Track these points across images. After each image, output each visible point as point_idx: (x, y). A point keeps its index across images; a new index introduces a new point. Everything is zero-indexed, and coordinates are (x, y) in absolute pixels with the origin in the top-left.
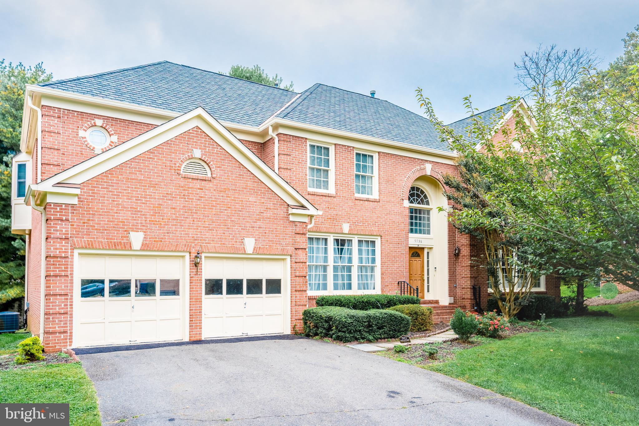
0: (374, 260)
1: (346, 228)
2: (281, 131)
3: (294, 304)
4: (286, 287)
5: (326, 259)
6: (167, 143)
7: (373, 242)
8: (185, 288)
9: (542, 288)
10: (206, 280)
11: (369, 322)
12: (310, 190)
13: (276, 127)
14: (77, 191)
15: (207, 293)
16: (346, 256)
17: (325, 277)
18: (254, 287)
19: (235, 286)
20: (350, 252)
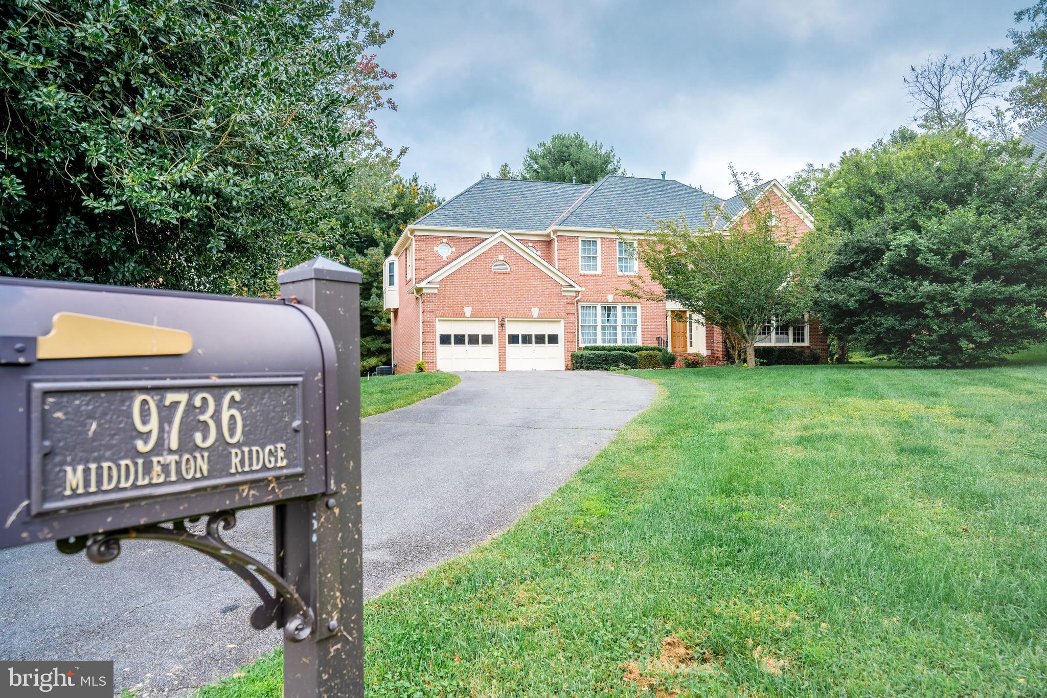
0: (636, 321)
1: (610, 298)
2: (559, 234)
3: (567, 350)
4: (561, 339)
5: (596, 321)
6: (483, 253)
7: (635, 308)
8: (496, 340)
9: (807, 343)
10: (509, 336)
11: (606, 357)
12: (582, 272)
13: (555, 232)
14: (437, 286)
15: (510, 343)
16: (611, 318)
17: (595, 334)
18: (540, 339)
19: (527, 339)
20: (616, 315)
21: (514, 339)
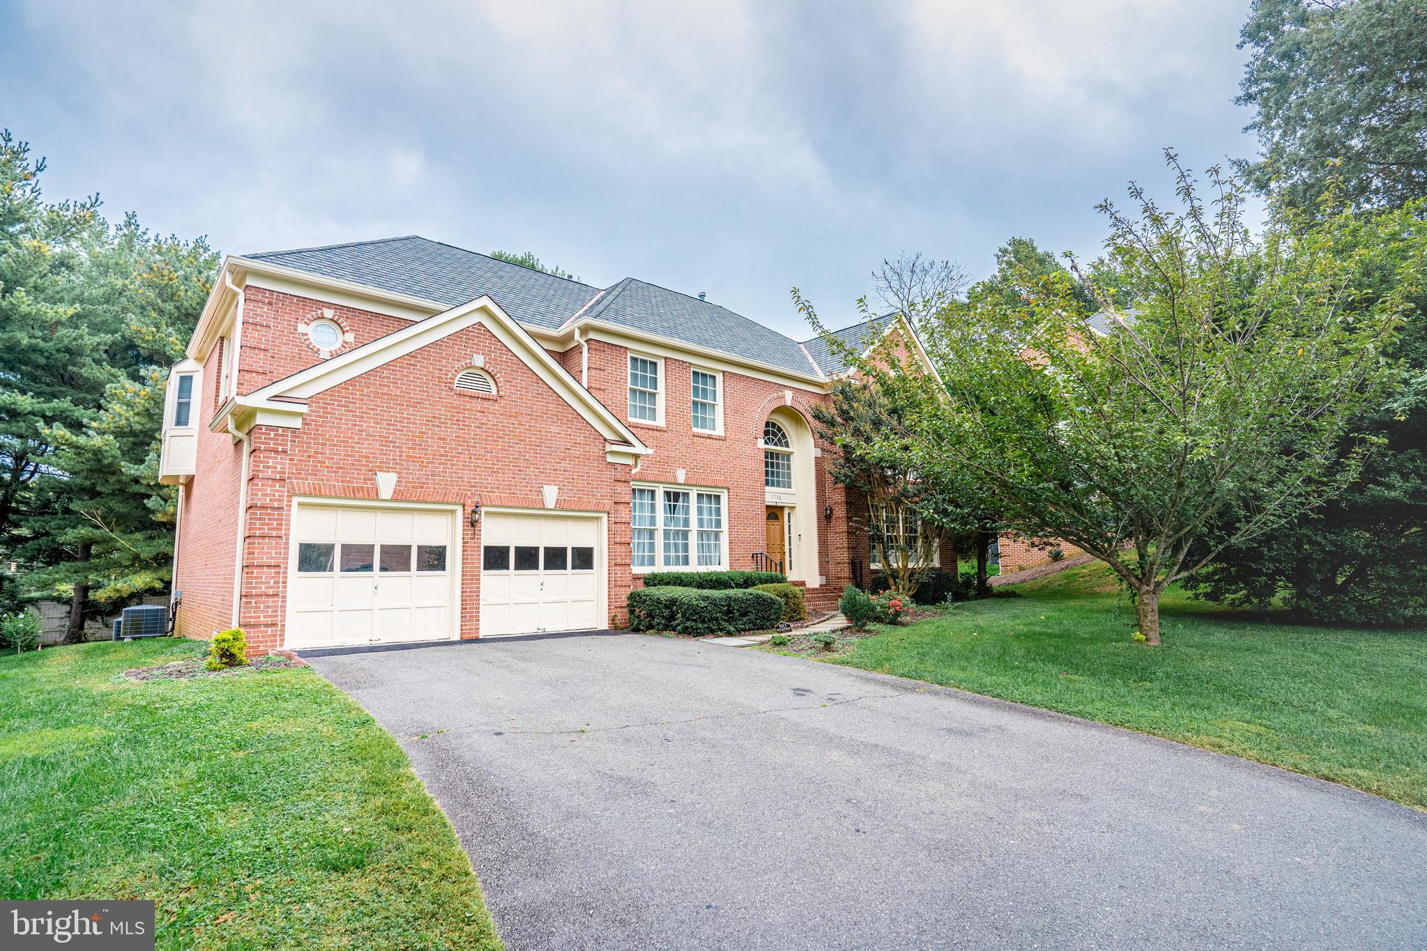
0: (718, 523)
1: (681, 476)
2: (592, 335)
3: (613, 584)
4: (601, 559)
5: (653, 521)
6: (435, 344)
7: (718, 498)
8: (454, 559)
9: (936, 563)
10: (486, 548)
12: (631, 420)
13: (584, 330)
14: (304, 409)
15: (486, 568)
16: (680, 516)
17: (652, 547)
18: (556, 558)
19: (527, 558)
20: (687, 510)
21: (496, 558)
